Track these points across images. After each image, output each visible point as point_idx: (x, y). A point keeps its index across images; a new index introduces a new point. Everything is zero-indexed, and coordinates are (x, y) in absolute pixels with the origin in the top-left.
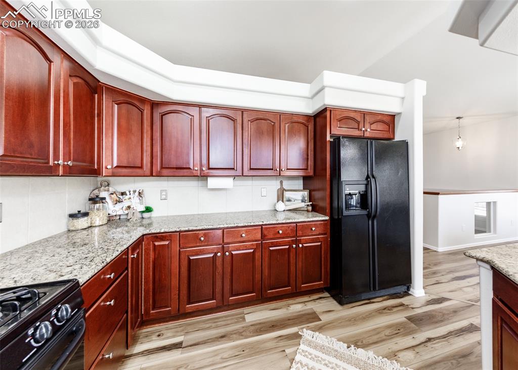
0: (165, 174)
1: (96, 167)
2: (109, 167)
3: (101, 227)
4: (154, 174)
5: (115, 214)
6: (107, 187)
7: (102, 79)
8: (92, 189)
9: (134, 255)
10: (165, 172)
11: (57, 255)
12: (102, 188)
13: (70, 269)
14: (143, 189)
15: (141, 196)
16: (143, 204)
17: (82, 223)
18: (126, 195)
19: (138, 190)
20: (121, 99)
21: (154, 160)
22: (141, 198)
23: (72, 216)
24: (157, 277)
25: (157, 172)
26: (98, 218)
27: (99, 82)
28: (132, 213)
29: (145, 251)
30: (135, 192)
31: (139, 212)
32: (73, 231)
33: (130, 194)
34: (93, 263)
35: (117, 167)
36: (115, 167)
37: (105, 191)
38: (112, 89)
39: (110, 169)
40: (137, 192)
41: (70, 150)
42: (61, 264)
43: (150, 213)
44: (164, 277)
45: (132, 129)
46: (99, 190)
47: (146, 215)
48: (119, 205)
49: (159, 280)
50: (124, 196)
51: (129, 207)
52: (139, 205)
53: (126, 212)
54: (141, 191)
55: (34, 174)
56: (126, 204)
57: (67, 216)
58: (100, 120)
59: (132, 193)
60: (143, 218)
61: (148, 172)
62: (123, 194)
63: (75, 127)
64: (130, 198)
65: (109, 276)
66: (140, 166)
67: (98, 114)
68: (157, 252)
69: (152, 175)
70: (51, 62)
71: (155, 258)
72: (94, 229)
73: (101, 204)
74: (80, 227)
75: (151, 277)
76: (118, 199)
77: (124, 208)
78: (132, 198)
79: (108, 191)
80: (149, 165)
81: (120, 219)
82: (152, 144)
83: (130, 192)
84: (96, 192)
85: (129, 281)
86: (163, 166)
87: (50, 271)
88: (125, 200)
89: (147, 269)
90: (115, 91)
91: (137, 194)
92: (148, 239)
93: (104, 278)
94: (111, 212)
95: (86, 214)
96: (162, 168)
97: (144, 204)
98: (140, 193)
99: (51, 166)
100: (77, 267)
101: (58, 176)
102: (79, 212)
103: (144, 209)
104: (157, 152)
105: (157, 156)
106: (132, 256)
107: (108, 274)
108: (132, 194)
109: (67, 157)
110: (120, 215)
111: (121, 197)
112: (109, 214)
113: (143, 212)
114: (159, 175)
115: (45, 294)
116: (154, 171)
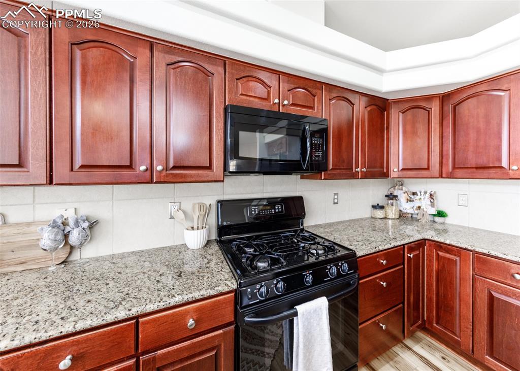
0: (459, 176)
1: (385, 171)
2: (395, 170)
3: (393, 220)
4: (444, 176)
5: (405, 211)
6: (401, 187)
7: (390, 97)
8: (389, 187)
9: (411, 255)
10: (458, 172)
11: (356, 232)
12: (397, 187)
13: (357, 243)
14: (435, 190)
15: (432, 199)
16: (434, 207)
17: (379, 214)
18: (417, 195)
19: (429, 192)
20: (407, 106)
21: (443, 160)
22: (432, 200)
23: (374, 207)
24: (441, 292)
25: (447, 173)
26: (392, 213)
27: (388, 100)
28: (422, 214)
29: (427, 257)
30: (425, 193)
31: (429, 214)
32: (374, 218)
33: (421, 195)
34: (369, 246)
35: (403, 169)
36: (401, 170)
37: (399, 190)
38: (398, 101)
39: (396, 172)
40: (428, 193)
41: (365, 160)
42: (355, 238)
43: (442, 218)
44: (450, 296)
45: (417, 132)
46: (394, 189)
47: (437, 219)
48: (410, 204)
49: (444, 296)
50: (415, 196)
51: (419, 207)
52: (430, 207)
53: (416, 212)
54: (432, 193)
55: (345, 178)
56: (417, 204)
57: (371, 207)
58: (389, 131)
59: (422, 193)
60: (434, 222)
61: (437, 174)
62: (414, 194)
63: (369, 143)
64: (420, 199)
65: (382, 261)
66: (427, 167)
67: (386, 127)
68: (441, 264)
69: (441, 176)
70: (353, 105)
71: (438, 269)
72: (388, 220)
73: (395, 201)
74: (378, 217)
75: (434, 287)
76: (409, 198)
77: (415, 208)
78: (422, 199)
79: (402, 190)
80: (437, 166)
81: (412, 217)
82: (442, 142)
83: (420, 192)
84: (392, 189)
85: (406, 277)
86: (456, 166)
87: (348, 240)
88: (416, 200)
89: (430, 277)
90: (401, 101)
91: (428, 195)
92: (430, 245)
93: (379, 261)
94: (402, 209)
95: (382, 207)
96: (454, 168)
97: (436, 207)
98: (431, 195)
99: (354, 173)
100: (361, 244)
101: (358, 179)
102: (378, 204)
103: (434, 212)
104: (448, 150)
105: (448, 155)
106: (409, 255)
107: (382, 260)
108: (422, 195)
109: (363, 166)
110: (412, 214)
111: (412, 197)
112: (400, 211)
113: (434, 215)
114: (451, 176)
115: (340, 251)
116: (443, 172)
